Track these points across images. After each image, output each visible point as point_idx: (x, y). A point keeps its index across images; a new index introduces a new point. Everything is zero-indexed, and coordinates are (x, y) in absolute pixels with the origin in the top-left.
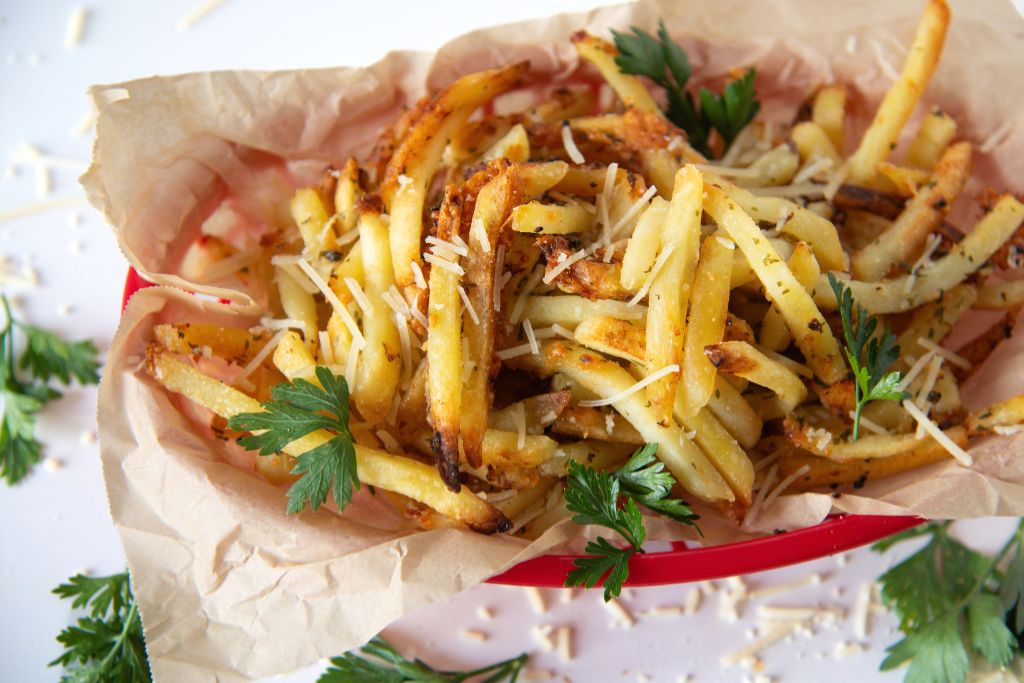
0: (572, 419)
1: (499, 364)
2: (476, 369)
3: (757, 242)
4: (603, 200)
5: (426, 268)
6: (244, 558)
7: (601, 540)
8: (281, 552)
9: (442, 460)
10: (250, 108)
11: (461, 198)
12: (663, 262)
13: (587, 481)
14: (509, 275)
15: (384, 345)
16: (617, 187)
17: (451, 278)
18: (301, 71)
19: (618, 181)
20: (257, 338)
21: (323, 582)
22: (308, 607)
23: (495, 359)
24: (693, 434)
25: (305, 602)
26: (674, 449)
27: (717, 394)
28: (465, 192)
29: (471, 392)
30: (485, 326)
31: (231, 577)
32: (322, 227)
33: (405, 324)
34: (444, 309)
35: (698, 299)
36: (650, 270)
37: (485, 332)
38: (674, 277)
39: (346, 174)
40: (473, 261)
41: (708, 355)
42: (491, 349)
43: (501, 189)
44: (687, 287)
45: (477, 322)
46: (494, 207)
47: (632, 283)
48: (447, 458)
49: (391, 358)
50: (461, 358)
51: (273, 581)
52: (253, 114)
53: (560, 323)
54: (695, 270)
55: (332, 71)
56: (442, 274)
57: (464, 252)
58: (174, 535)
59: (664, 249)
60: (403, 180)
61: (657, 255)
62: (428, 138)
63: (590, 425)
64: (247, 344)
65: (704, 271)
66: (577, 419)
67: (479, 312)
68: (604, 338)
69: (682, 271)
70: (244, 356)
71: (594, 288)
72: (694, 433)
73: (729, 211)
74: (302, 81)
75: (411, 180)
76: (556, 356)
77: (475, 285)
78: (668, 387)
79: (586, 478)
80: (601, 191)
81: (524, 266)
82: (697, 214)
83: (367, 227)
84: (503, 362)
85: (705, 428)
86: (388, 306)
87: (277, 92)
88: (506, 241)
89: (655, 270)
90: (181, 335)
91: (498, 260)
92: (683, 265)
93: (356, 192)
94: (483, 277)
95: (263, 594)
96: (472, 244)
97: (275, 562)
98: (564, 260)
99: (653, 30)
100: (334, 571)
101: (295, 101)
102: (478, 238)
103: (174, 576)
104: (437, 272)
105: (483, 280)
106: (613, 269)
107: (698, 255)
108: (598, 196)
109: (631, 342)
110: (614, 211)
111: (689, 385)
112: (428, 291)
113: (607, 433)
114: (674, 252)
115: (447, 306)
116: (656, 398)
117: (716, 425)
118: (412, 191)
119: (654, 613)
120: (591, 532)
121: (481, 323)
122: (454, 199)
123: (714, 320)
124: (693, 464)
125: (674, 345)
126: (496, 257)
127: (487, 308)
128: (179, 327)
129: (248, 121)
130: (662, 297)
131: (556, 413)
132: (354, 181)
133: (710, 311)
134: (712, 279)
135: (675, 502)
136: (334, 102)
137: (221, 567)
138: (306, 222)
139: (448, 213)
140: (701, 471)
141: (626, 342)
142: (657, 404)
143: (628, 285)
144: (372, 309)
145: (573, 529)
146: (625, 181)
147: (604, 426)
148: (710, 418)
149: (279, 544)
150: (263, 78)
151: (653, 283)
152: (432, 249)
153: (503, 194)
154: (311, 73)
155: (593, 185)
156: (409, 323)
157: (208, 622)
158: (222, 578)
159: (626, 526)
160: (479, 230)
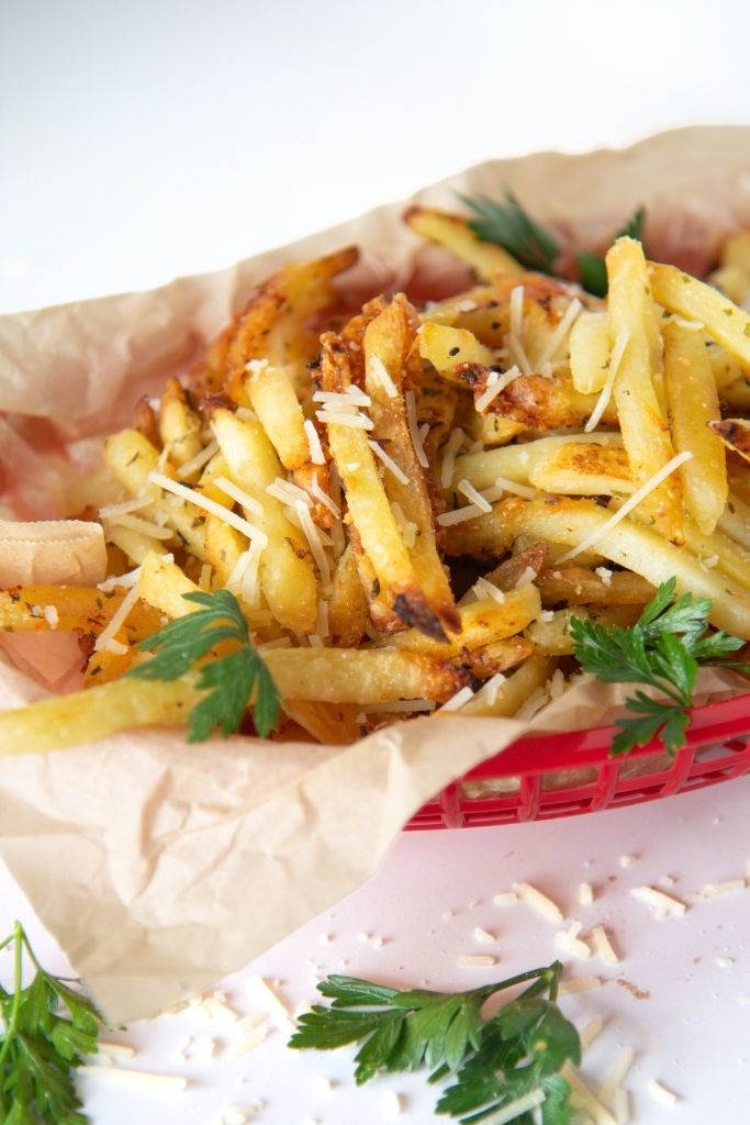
0: (557, 575)
1: (444, 532)
2: (419, 533)
3: (729, 312)
4: (513, 340)
5: (322, 430)
6: (179, 822)
7: (640, 694)
8: (229, 797)
9: (417, 616)
10: (18, 363)
11: (343, 345)
12: (620, 357)
13: (598, 643)
14: (426, 427)
15: (289, 541)
16: (527, 319)
17: (359, 435)
18: (72, 305)
19: (525, 314)
20: (110, 595)
21: (296, 812)
22: (285, 862)
23: (437, 527)
24: (714, 560)
25: (277, 858)
26: (694, 580)
27: (731, 507)
28: (346, 340)
29: (421, 557)
30: (416, 483)
31: (165, 862)
32: (156, 463)
33: (308, 513)
34: (360, 468)
35: (676, 388)
36: (608, 365)
37: (418, 490)
38: (641, 368)
39: (171, 397)
40: (379, 413)
41: (715, 426)
42: (430, 510)
43: (393, 320)
44: (659, 377)
45: (405, 480)
46: (390, 344)
47: (590, 383)
48: (421, 613)
49: (301, 555)
50: (398, 522)
51: (226, 842)
52: (23, 370)
53: (505, 478)
54: (664, 357)
55: (112, 301)
56: (345, 435)
57: (366, 401)
58: (75, 829)
59: (618, 339)
60: (255, 366)
61: (610, 351)
62: (266, 333)
63: (580, 579)
64: (100, 604)
65: (672, 360)
66: (562, 574)
67: (404, 470)
68: (571, 462)
69: (647, 359)
70: (99, 616)
71: (541, 408)
72: (717, 557)
73: (684, 286)
74: (77, 318)
75: (265, 362)
76: (513, 509)
77: (389, 441)
78: (670, 495)
79: (594, 638)
80: (508, 331)
81: (440, 419)
82: (647, 291)
83: (224, 427)
84: (447, 528)
85: (728, 552)
86: (279, 502)
87: (47, 340)
88: (414, 386)
89: (615, 364)
90: (15, 598)
91: (409, 408)
92: (647, 353)
93: (188, 415)
94: (397, 428)
95: (217, 863)
96: (373, 394)
97: (224, 810)
98: (495, 383)
99: (498, 197)
100: (311, 793)
101: (71, 350)
102: (378, 385)
103: (83, 887)
104: (338, 432)
105: (399, 433)
106: (558, 383)
107: (661, 339)
108: (505, 338)
109: (606, 460)
110: (531, 351)
111: (695, 490)
112: (330, 461)
113: (604, 585)
114: (629, 342)
115: (363, 466)
116: (659, 511)
117: (740, 549)
118: (270, 370)
119: (709, 888)
120: (621, 692)
121: (411, 483)
122: (336, 347)
123: (704, 405)
124: (728, 592)
125: (664, 443)
126: (405, 405)
127: (413, 463)
128: (10, 591)
129: (17, 380)
130: (631, 394)
131: (535, 570)
132: (182, 402)
133: (697, 397)
134: (687, 362)
135: (717, 637)
136: (121, 346)
137: (150, 848)
138: (134, 459)
139: (333, 362)
140: (739, 597)
141: (601, 462)
142: (662, 515)
143: (586, 389)
144: (261, 506)
145: (600, 689)
146: (536, 310)
147: (599, 579)
148: (730, 541)
149: (224, 784)
150: (26, 322)
151: (615, 381)
152: (323, 406)
153: (396, 325)
154: (85, 305)
155: (496, 326)
156: (313, 512)
157: (146, 931)
158: (153, 864)
159: (664, 675)
160: (378, 374)
